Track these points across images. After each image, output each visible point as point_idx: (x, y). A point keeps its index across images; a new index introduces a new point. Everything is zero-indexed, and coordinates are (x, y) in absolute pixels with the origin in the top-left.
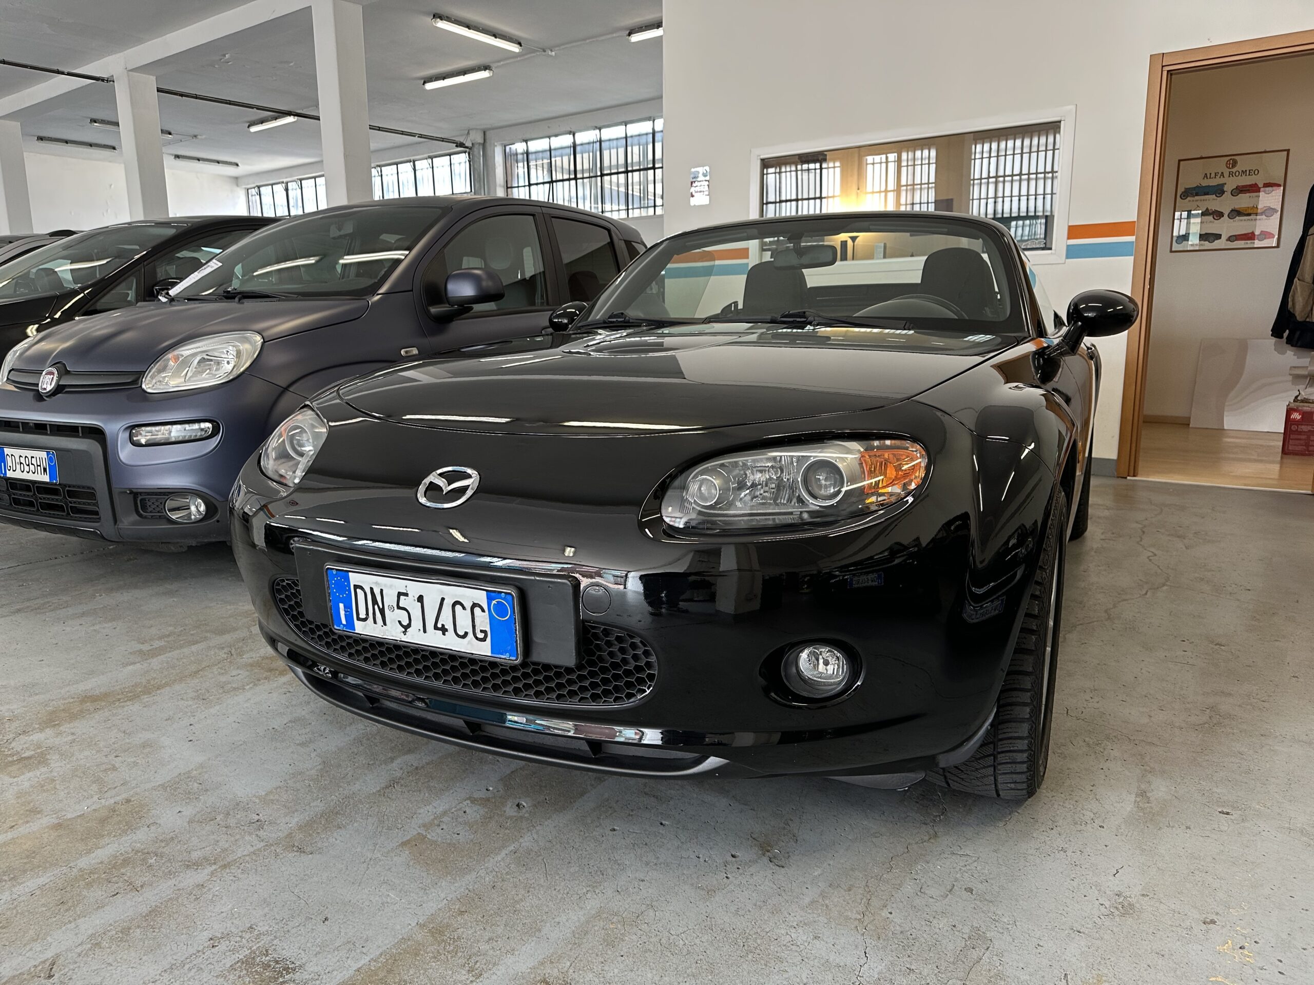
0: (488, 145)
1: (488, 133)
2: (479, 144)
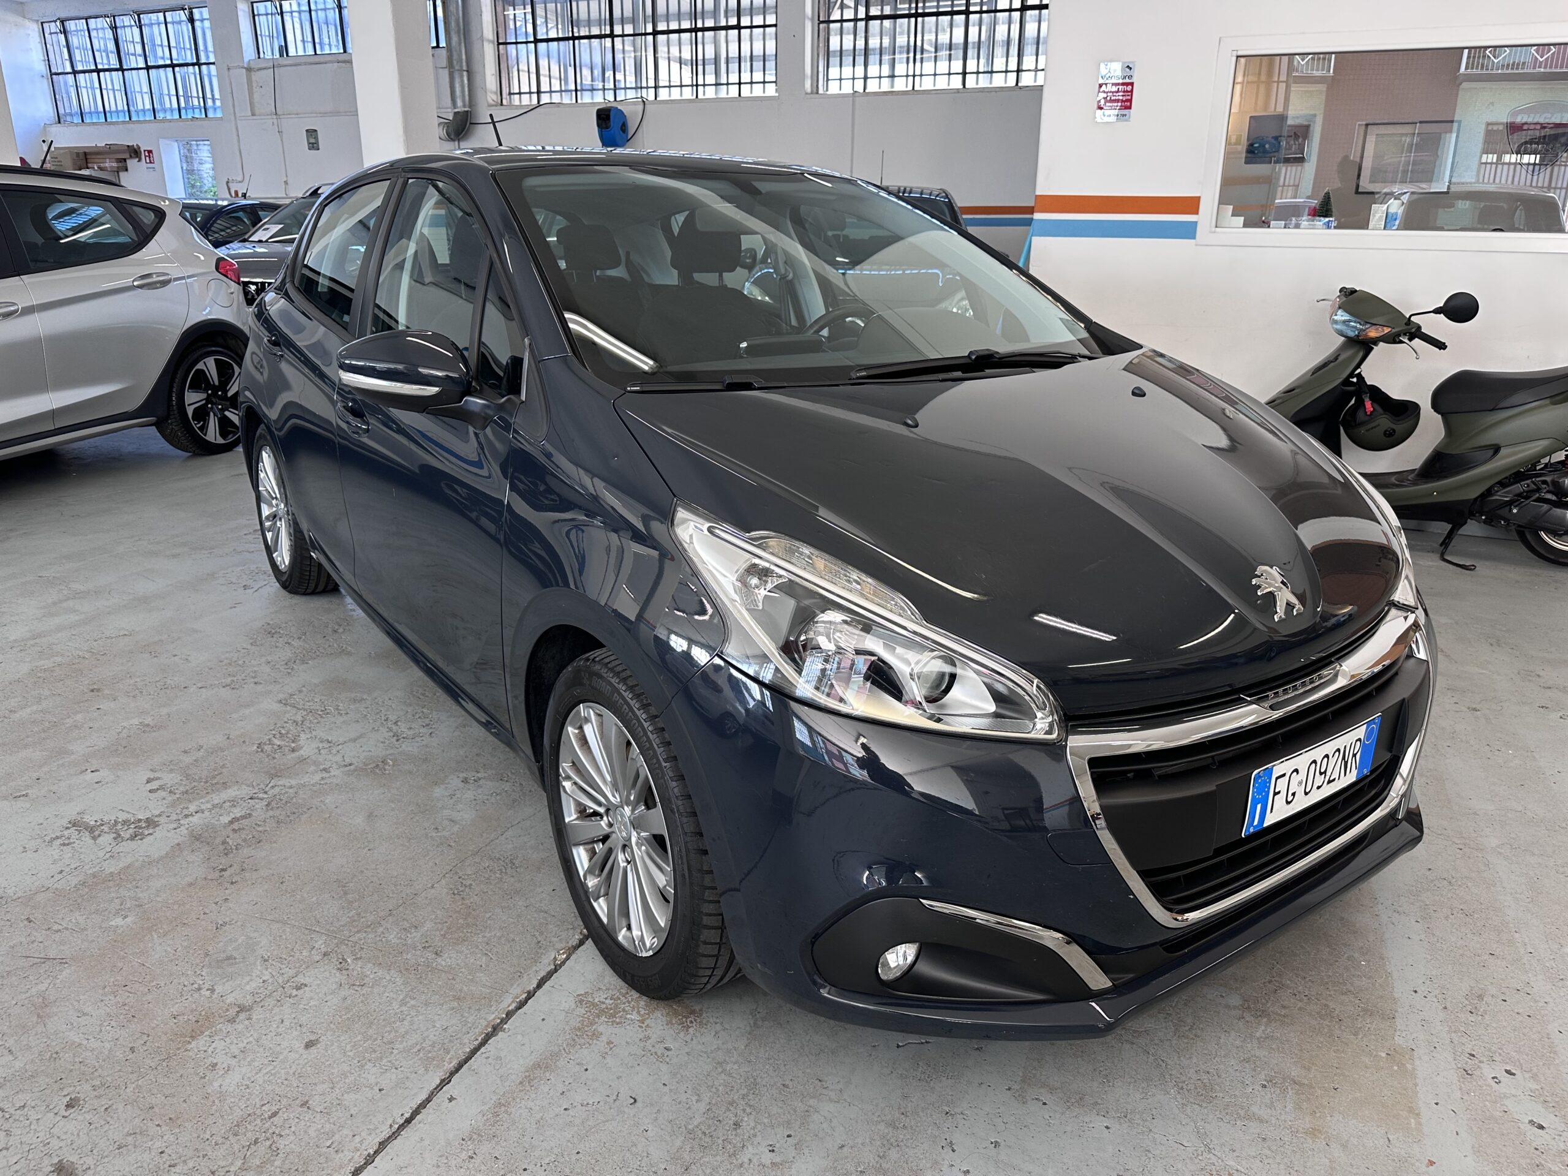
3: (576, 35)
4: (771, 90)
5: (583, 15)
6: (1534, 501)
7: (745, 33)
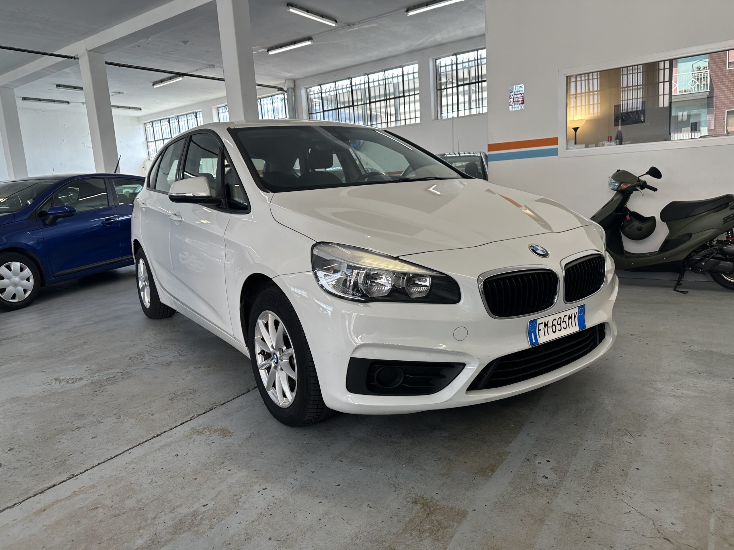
0: (296, 89)
1: (296, 82)
2: (292, 88)
3: (339, 107)
4: (418, 121)
5: (342, 100)
6: (712, 258)
7: (407, 99)
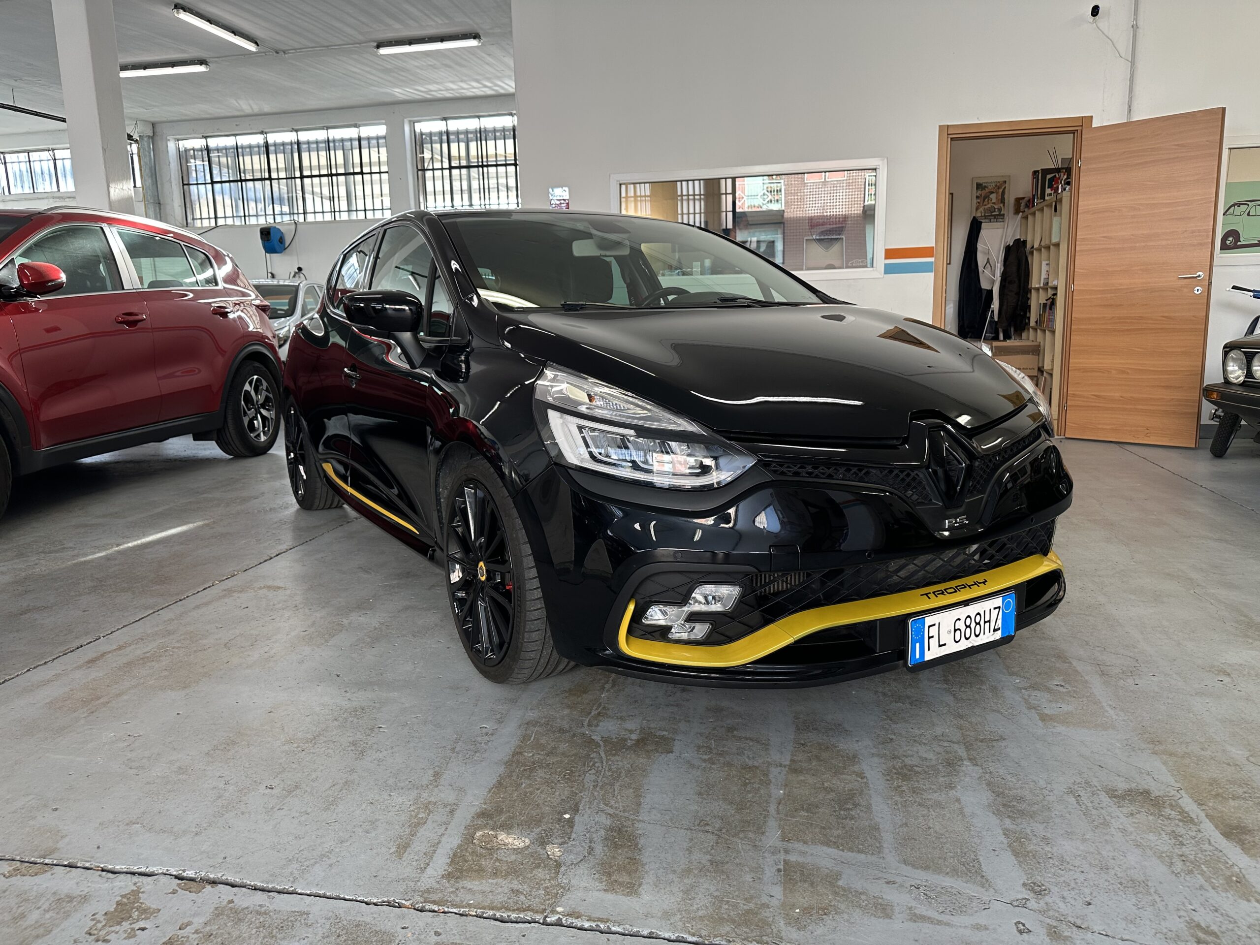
0: (156, 138)
1: (157, 126)
2: (149, 137)
3: (243, 178)
5: (248, 166)
7: (367, 177)
